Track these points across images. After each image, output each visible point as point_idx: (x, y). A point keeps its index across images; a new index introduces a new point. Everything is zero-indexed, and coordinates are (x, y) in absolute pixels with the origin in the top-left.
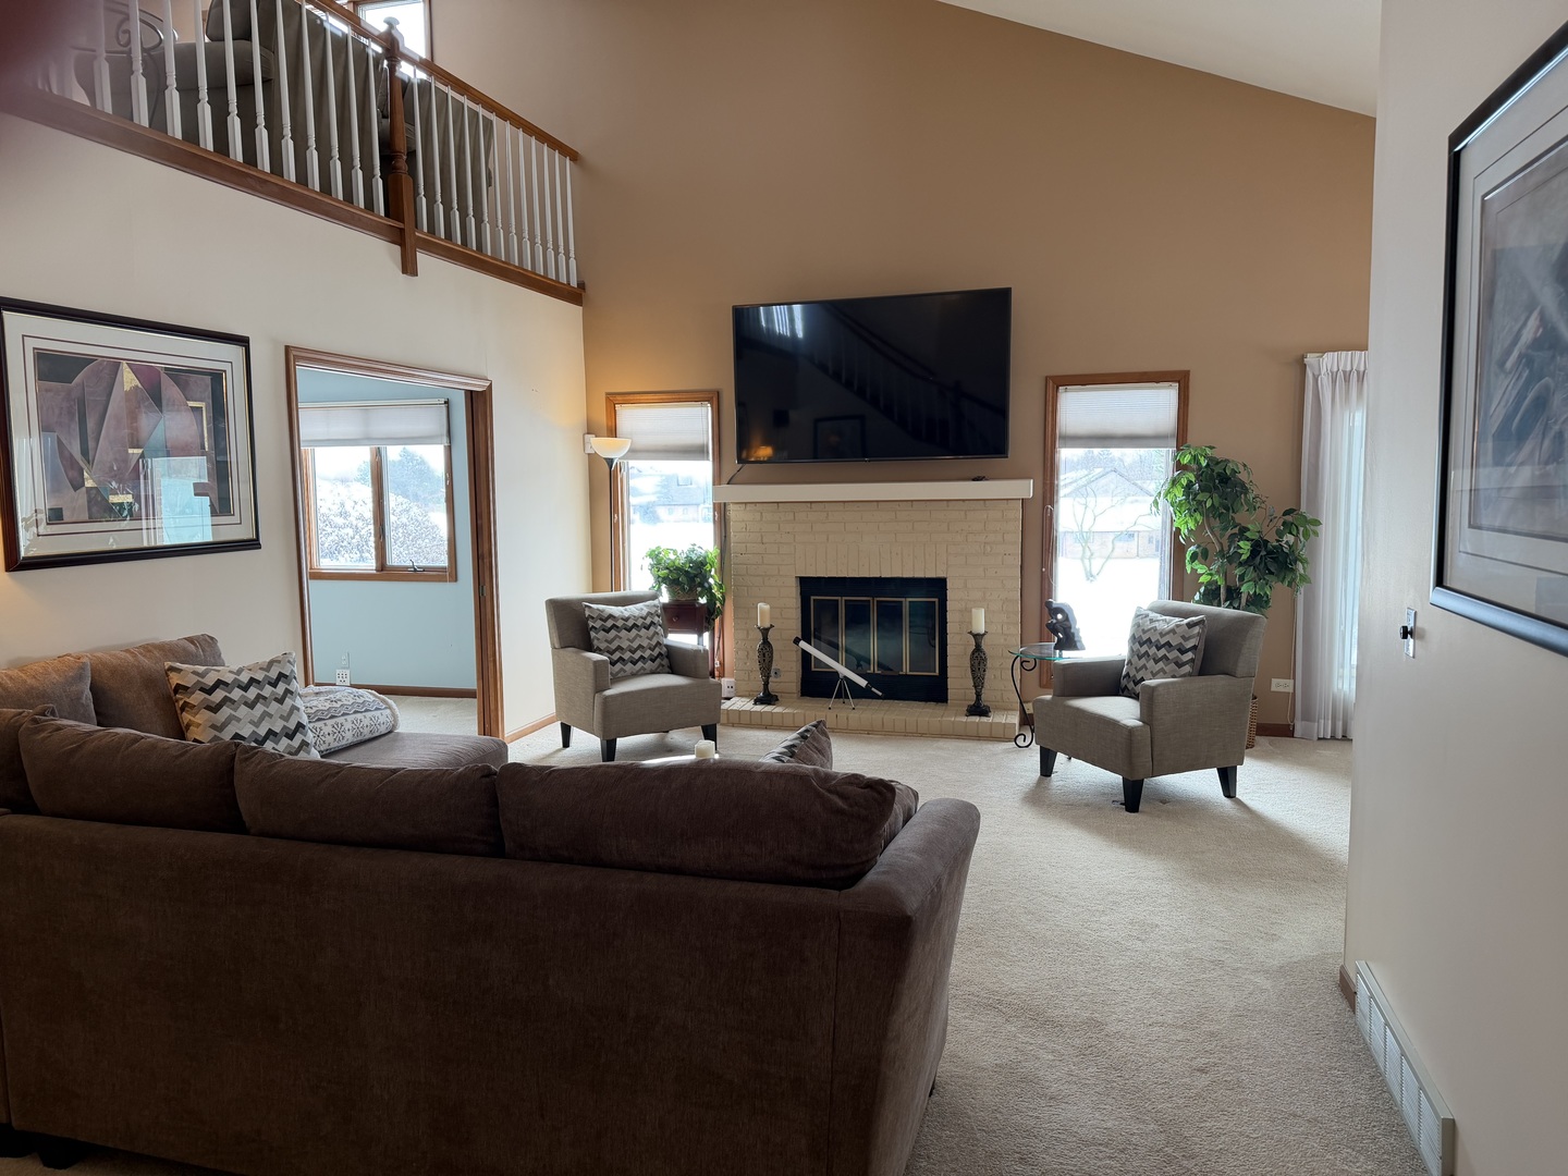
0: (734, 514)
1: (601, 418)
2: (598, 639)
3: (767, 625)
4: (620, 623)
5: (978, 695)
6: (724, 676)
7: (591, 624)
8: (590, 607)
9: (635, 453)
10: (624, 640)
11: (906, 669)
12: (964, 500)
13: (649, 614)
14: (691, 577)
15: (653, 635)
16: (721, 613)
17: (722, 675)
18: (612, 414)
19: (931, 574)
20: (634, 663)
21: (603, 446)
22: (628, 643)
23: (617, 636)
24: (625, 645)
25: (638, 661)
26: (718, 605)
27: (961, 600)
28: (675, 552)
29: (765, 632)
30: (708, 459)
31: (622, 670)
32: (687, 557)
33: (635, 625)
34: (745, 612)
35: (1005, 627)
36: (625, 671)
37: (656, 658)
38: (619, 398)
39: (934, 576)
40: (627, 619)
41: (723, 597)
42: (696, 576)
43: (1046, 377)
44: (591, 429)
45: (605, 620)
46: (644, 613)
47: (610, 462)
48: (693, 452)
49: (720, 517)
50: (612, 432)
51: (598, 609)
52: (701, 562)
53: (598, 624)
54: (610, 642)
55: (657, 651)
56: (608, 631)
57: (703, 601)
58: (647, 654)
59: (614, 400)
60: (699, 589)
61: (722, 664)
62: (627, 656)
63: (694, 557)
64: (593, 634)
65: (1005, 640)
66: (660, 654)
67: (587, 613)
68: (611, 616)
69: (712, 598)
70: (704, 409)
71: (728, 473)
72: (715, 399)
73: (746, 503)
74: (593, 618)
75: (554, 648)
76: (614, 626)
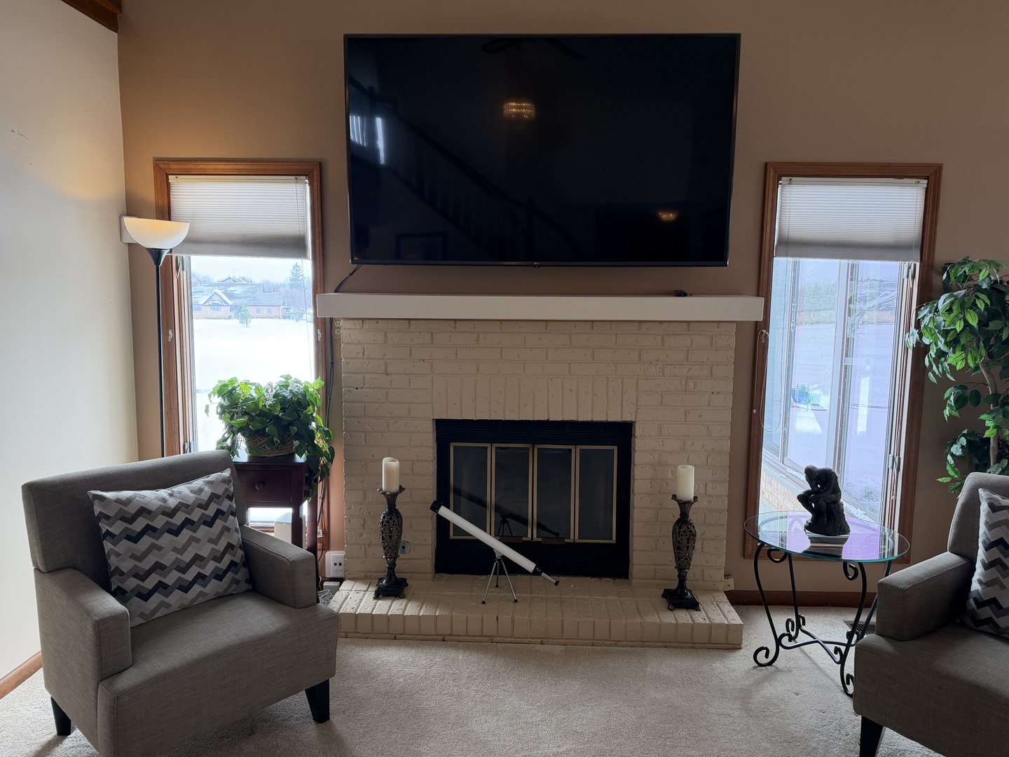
0: (346, 333)
1: (148, 192)
2: (118, 555)
3: (395, 488)
4: (159, 522)
5: (682, 579)
6: (328, 549)
7: (104, 527)
8: (102, 499)
9: (196, 243)
10: (168, 549)
11: (574, 535)
12: (661, 322)
13: (214, 497)
14: (283, 427)
15: (221, 534)
16: (326, 473)
17: (327, 547)
18: (165, 190)
19: (614, 417)
20: (185, 588)
21: (147, 232)
22: (174, 556)
23: (153, 547)
24: (168, 559)
25: (192, 584)
26: (323, 460)
27: (654, 450)
28: (258, 388)
29: (391, 498)
30: (304, 256)
31: (163, 604)
32: (276, 396)
33: (187, 523)
34: (362, 470)
35: (709, 486)
36: (168, 606)
37: (225, 572)
38: (174, 166)
39: (619, 419)
40: (171, 513)
41: (331, 449)
42: (291, 423)
43: (766, 164)
44: (133, 208)
45: (131, 520)
46: (205, 497)
47: (156, 253)
48: (286, 245)
49: (324, 337)
50: (165, 212)
51: (118, 501)
52: (299, 402)
53: (117, 528)
54: (140, 558)
55: (227, 559)
56: (135, 538)
57: (300, 459)
58: (209, 569)
59: (165, 170)
60: (296, 443)
61: (327, 533)
62: (171, 578)
63: (287, 394)
64: (108, 545)
65: (709, 502)
66: (233, 564)
67: (97, 509)
68: (143, 511)
69: (315, 452)
70: (299, 187)
71: (336, 275)
72: (316, 174)
73: (363, 320)
74: (107, 517)
75: (37, 570)
76: (149, 529)
